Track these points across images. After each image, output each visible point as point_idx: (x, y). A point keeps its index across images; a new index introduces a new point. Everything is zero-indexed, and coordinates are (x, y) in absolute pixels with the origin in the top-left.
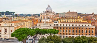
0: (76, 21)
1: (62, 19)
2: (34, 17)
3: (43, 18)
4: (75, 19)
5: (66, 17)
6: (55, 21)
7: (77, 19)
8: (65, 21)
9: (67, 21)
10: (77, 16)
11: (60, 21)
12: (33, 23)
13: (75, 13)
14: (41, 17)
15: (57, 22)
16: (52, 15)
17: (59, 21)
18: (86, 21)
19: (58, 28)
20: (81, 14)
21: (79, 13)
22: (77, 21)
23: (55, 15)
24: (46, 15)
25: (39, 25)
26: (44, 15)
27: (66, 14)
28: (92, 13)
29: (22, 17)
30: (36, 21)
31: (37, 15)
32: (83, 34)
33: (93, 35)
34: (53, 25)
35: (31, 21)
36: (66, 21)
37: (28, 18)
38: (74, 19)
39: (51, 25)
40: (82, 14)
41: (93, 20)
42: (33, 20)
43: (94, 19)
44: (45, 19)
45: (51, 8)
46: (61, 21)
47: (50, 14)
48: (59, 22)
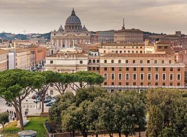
0: (141, 52)
1: (107, 47)
2: (34, 42)
3: (60, 45)
4: (139, 47)
5: (115, 43)
6: (92, 53)
7: (143, 47)
8: (115, 50)
9: (119, 52)
10: (142, 39)
11: (103, 52)
12: (33, 56)
13: (138, 31)
14: (52, 41)
15: (97, 53)
16: (81, 35)
17: (101, 51)
18: (164, 53)
19: (98, 68)
20: (150, 34)
21: (148, 33)
22: (143, 52)
23: (89, 35)
24: (66, 35)
25: (52, 62)
26: (61, 35)
27: (115, 35)
28: (177, 32)
29: (4, 41)
30: (42, 51)
31: (42, 35)
32: (157, 84)
33: (179, 84)
34: (85, 62)
35: (29, 52)
36: (117, 52)
37: (20, 45)
38: (137, 48)
39: (81, 62)
40: (153, 34)
41: (178, 49)
42: (33, 50)
43: (181, 46)
44: (64, 46)
45: (78, 18)
46: (105, 51)
47: (76, 35)
48: (102, 55)
